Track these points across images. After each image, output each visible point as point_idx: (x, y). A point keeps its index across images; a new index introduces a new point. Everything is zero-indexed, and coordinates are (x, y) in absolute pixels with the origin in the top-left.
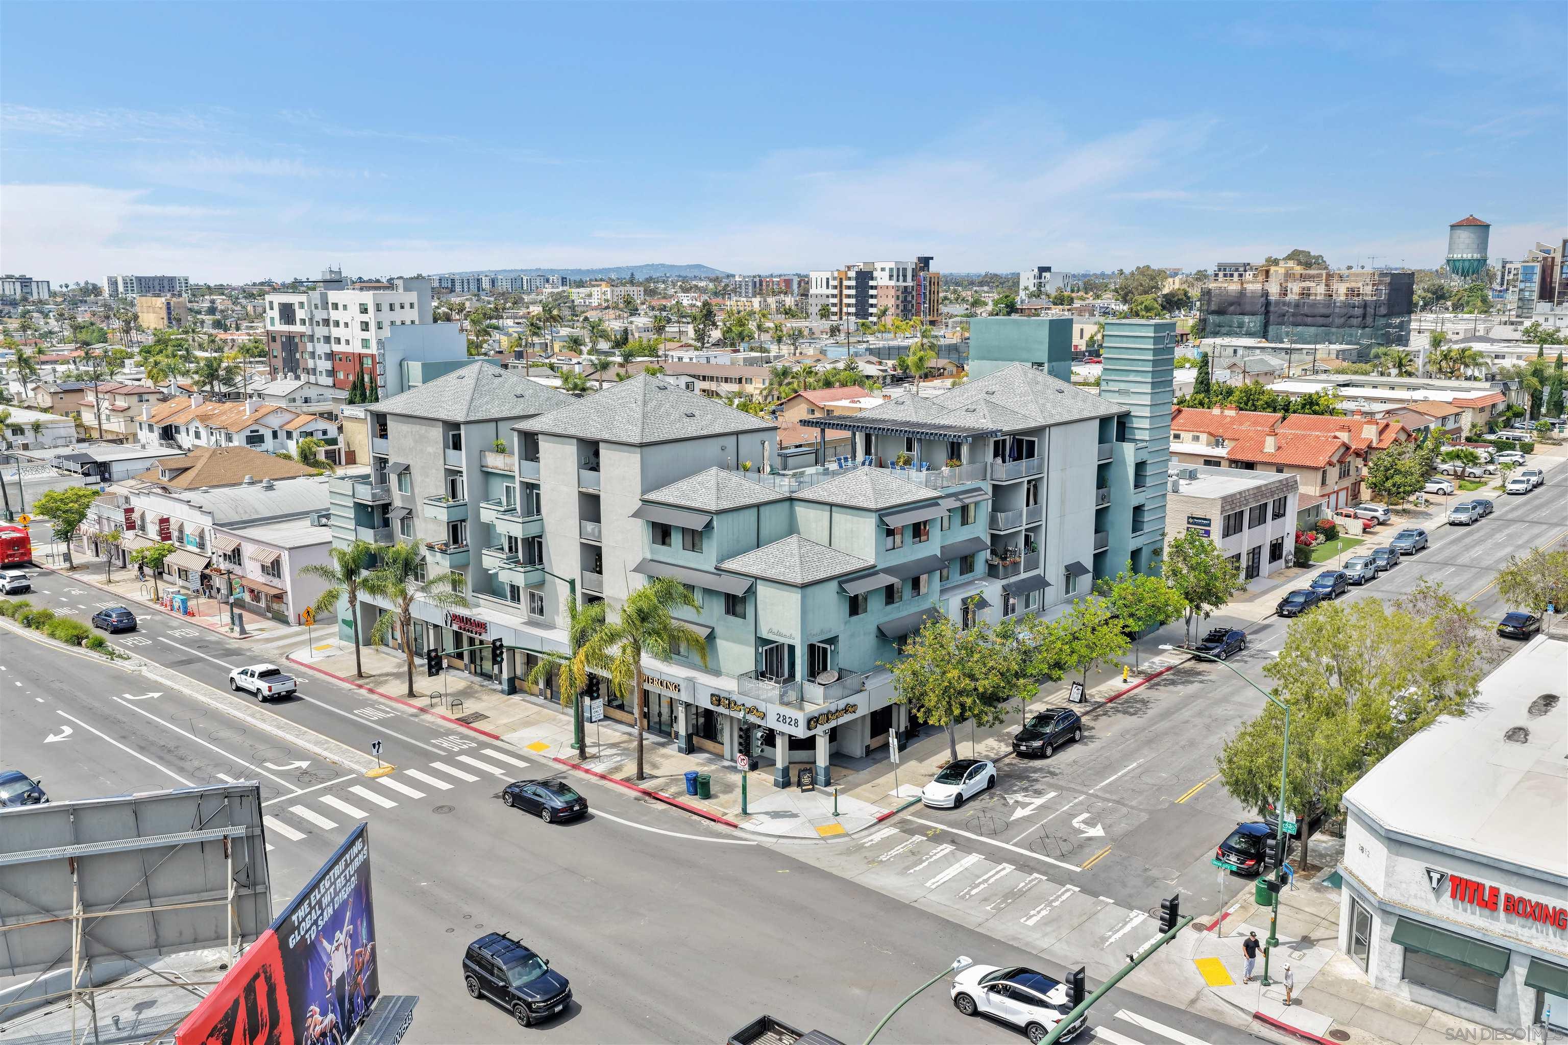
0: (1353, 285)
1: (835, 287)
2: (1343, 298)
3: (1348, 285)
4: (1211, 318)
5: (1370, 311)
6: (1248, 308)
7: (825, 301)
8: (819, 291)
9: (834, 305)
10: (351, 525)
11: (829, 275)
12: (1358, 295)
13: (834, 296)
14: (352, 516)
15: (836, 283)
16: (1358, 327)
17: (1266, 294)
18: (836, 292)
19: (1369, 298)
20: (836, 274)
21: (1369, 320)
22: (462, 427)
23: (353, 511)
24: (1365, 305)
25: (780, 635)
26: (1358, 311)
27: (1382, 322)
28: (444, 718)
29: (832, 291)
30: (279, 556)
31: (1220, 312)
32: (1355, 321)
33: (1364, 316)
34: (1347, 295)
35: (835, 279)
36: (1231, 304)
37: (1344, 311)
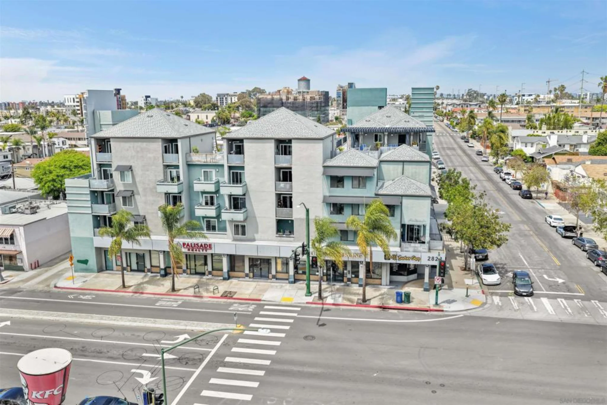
0: (312, 96)
1: (78, 102)
2: (309, 100)
3: (310, 96)
4: (262, 109)
5: (319, 105)
6: (275, 105)
7: (73, 108)
8: (70, 104)
9: (79, 110)
10: (89, 204)
11: (74, 96)
12: (314, 99)
13: (77, 106)
14: (89, 199)
15: (78, 100)
16: (316, 111)
17: (281, 99)
18: (78, 104)
19: (317, 100)
20: (78, 96)
21: (319, 108)
22: (179, 140)
23: (89, 196)
24: (317, 103)
25: (417, 221)
26: (315, 105)
27: (323, 109)
28: (210, 297)
29: (76, 104)
30: (14, 231)
31: (265, 106)
32: (314, 109)
33: (317, 107)
34: (311, 99)
35: (77, 98)
36: (269, 103)
37: (310, 105)
